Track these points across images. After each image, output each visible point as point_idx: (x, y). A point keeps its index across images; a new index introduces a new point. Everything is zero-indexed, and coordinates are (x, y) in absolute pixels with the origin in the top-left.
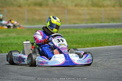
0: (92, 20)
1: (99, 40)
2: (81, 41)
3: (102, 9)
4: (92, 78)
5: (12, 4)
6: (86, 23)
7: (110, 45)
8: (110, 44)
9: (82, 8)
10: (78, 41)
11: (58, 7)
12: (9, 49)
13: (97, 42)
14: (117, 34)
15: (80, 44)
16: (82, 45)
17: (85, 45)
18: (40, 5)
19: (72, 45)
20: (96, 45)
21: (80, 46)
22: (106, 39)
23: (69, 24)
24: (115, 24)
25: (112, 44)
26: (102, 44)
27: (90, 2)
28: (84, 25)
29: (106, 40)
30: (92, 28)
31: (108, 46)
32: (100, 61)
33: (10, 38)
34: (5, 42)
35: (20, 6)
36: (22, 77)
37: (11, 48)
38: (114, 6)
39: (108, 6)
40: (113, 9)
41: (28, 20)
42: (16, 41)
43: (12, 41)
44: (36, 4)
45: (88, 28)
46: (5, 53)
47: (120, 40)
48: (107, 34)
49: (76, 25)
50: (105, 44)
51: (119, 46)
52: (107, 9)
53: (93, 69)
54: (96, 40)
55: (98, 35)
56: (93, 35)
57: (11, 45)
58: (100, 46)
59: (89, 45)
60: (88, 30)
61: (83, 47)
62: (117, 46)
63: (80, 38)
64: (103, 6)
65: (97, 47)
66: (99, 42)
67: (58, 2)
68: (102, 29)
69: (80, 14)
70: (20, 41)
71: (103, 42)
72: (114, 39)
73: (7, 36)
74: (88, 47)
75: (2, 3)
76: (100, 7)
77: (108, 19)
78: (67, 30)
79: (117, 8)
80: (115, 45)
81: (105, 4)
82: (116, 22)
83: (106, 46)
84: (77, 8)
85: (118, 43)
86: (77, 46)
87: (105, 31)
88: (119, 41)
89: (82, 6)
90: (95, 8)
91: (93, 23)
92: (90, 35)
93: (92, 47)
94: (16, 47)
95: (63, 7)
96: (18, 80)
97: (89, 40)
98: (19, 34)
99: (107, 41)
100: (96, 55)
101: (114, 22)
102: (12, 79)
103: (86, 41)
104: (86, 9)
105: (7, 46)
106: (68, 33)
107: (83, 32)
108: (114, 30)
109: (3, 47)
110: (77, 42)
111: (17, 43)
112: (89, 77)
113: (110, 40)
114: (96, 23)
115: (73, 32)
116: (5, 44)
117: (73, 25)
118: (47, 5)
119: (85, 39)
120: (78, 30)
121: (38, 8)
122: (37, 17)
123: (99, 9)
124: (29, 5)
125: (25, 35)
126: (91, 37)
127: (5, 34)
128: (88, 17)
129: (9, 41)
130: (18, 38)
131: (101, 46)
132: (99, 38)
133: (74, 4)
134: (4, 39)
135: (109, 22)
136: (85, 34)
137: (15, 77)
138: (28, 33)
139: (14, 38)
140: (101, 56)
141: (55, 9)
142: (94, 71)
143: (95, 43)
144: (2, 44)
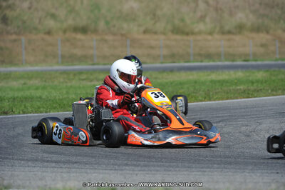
0: (173, 57)
1: (182, 91)
3: (191, 38)
4: (165, 158)
5: (36, 29)
6: (162, 63)
7: (201, 101)
8: (200, 98)
9: (156, 37)
11: (114, 34)
12: (25, 107)
14: (213, 82)
18: (84, 30)
22: (195, 89)
24: (211, 63)
25: (205, 99)
27: (169, 27)
28: (158, 65)
29: (194, 93)
30: (172, 70)
31: (197, 102)
33: (29, 88)
34: (20, 94)
35: (49, 33)
36: (45, 155)
38: (211, 33)
39: (200, 33)
40: (209, 37)
41: (63, 57)
42: (39, 93)
43: (33, 93)
44: (76, 29)
45: (164, 70)
46: (19, 113)
47: (219, 92)
48: (196, 82)
50: (193, 99)
51: (217, 102)
52: (199, 38)
55: (181, 84)
56: (172, 83)
60: (165, 74)
62: (214, 102)
64: (193, 33)
67: (114, 26)
68: (189, 73)
69: (152, 47)
70: (46, 93)
72: (208, 90)
73: (25, 84)
75: (18, 27)
76: (187, 34)
77: (200, 55)
79: (217, 36)
80: (210, 100)
81: (196, 30)
82: (214, 61)
83: (194, 102)
84: (147, 36)
85: (215, 97)
87: (193, 76)
88: (216, 93)
89: (155, 33)
90: (178, 37)
91: (174, 62)
92: (167, 83)
94: (38, 104)
95: (122, 35)
96: (36, 160)
98: (45, 81)
99: (196, 93)
101: (209, 62)
102: (27, 160)
104: (162, 37)
105: (22, 101)
107: (156, 78)
108: (208, 75)
111: (40, 97)
113: (201, 92)
114: (179, 62)
116: (20, 98)
118: (95, 31)
121: (80, 36)
122: (78, 52)
123: (185, 37)
124: (65, 31)
125: (56, 83)
126: (169, 87)
127: (22, 82)
128: (165, 52)
129: (27, 93)
130: (44, 88)
132: (182, 88)
133: (142, 29)
134: (18, 90)
135: (202, 61)
136: (159, 81)
138: (62, 80)
139: (37, 89)
141: (109, 38)
144: (14, 99)
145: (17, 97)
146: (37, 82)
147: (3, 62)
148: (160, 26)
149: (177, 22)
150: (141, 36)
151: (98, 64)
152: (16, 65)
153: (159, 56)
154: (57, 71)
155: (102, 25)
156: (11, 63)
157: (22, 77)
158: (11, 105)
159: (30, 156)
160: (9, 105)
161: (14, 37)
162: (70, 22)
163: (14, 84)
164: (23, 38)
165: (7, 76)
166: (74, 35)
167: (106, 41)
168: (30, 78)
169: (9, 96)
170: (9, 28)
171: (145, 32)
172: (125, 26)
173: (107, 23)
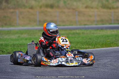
0: (102, 21)
1: (109, 40)
2: (92, 42)
3: (112, 11)
5: (24, 6)
6: (96, 25)
9: (92, 10)
10: (89, 42)
11: (69, 9)
12: (21, 49)
13: (107, 43)
15: (90, 45)
16: (92, 45)
17: (95, 46)
18: (52, 6)
19: (82, 46)
20: (105, 46)
21: (91, 47)
22: (116, 39)
23: (80, 25)
26: (111, 45)
27: (100, 5)
28: (94, 26)
29: (115, 41)
30: (102, 29)
31: (118, 47)
32: (109, 61)
33: (21, 39)
34: (17, 42)
35: (32, 8)
37: (23, 48)
41: (40, 21)
43: (24, 42)
44: (47, 6)
45: (98, 29)
48: (116, 36)
49: (87, 26)
50: (115, 45)
52: (117, 10)
53: (103, 69)
54: (106, 41)
55: (108, 36)
56: (102, 36)
57: (23, 46)
58: (109, 47)
59: (99, 46)
60: (98, 31)
61: (93, 47)
63: (90, 39)
64: (113, 8)
65: (107, 47)
66: (109, 43)
67: (69, 4)
68: (112, 30)
69: (90, 16)
71: (113, 43)
73: (19, 37)
74: (99, 48)
75: (14, 5)
76: (110, 8)
78: (78, 31)
81: (115, 6)
83: (115, 47)
84: (88, 10)
86: (87, 46)
87: (114, 32)
89: (92, 8)
90: (105, 10)
91: (103, 24)
92: (100, 36)
93: (102, 47)
95: (74, 9)
97: (99, 42)
98: (31, 35)
99: (117, 42)
100: (106, 56)
103: (96, 42)
104: (96, 10)
105: (19, 46)
106: (79, 34)
107: (93, 33)
109: (15, 47)
110: (87, 43)
112: (98, 77)
114: (106, 24)
115: (83, 33)
116: (17, 45)
117: (83, 26)
118: (58, 7)
119: (95, 40)
120: (88, 31)
121: (49, 10)
122: (48, 19)
123: (109, 10)
124: (41, 7)
125: (36, 36)
126: (101, 38)
127: (17, 35)
128: (98, 19)
129: (21, 42)
131: (111, 46)
132: (109, 39)
133: (85, 5)
134: (16, 40)
136: (95, 35)
137: (27, 77)
139: (26, 39)
140: (111, 56)
141: (66, 10)
142: (104, 71)
143: (105, 43)
144: (14, 45)
145: (16, 44)
146: (25, 35)
147: (6, 24)
148: (95, 4)
149: (104, 2)
150: (84, 10)
151: (60, 25)
152: (13, 26)
153: (94, 21)
154: (36, 29)
155: (61, 3)
156: (11, 25)
157: (17, 33)
158: (13, 49)
159: (25, 77)
160: (11, 48)
161: (12, 10)
162: (44, 2)
163: (13, 37)
164: (17, 11)
165: (9, 32)
166: (46, 9)
167: (64, 12)
168: (22, 34)
169: (11, 44)
170: (9, 5)
171: (86, 7)
172: (75, 3)
173: (65, 2)
